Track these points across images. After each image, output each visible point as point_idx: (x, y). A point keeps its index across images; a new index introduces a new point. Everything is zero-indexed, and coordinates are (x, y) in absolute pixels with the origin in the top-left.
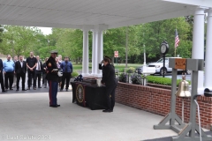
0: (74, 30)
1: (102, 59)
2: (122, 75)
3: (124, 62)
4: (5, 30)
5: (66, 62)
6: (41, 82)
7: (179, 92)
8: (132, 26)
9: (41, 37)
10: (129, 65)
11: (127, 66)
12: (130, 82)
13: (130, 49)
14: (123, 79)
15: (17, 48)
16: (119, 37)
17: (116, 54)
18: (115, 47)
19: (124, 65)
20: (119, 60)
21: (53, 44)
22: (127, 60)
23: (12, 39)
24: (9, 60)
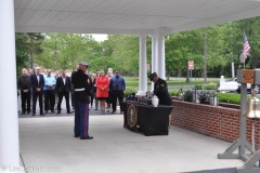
2: (187, 93)
4: (48, 37)
5: (117, 77)
7: (248, 111)
8: (214, 26)
9: (93, 44)
10: (208, 79)
11: (205, 82)
12: (198, 101)
13: (211, 58)
14: (189, 97)
15: (62, 60)
17: (191, 66)
18: (190, 56)
21: (110, 52)
22: (205, 72)
23: (56, 48)
24: (49, 76)
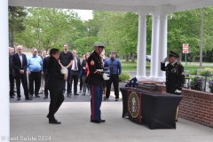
0: (124, 14)
1: (165, 55)
2: (195, 80)
3: (197, 60)
5: (112, 59)
6: (78, 87)
9: (77, 23)
10: (204, 64)
11: (201, 67)
12: (208, 90)
13: (206, 41)
14: (197, 85)
15: (45, 39)
16: (191, 23)
17: (186, 49)
18: (184, 38)
19: (197, 64)
20: (189, 58)
21: (95, 33)
22: (201, 56)
24: (35, 57)
